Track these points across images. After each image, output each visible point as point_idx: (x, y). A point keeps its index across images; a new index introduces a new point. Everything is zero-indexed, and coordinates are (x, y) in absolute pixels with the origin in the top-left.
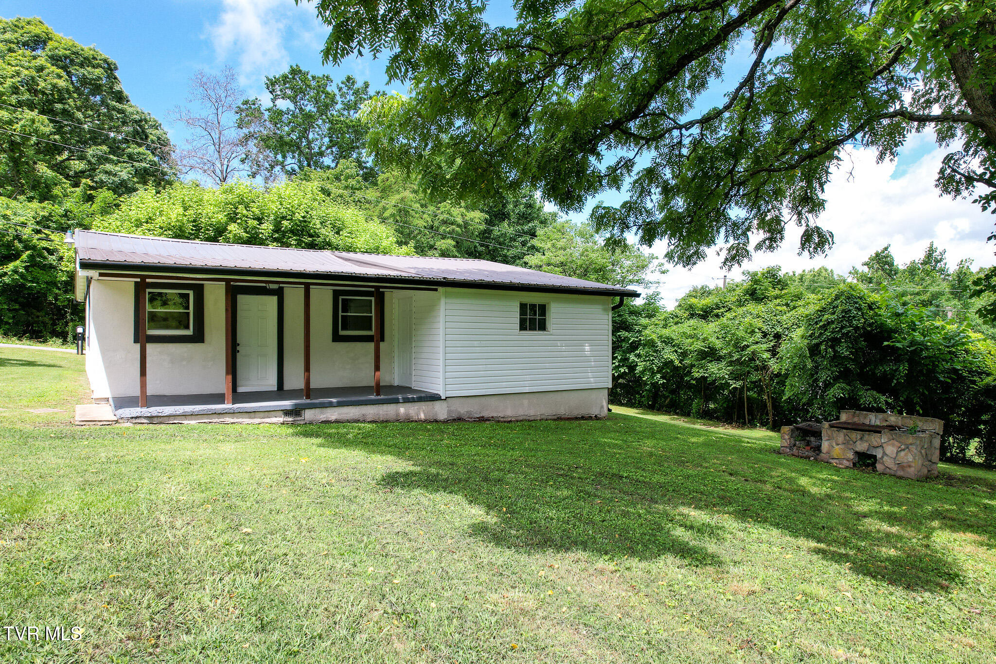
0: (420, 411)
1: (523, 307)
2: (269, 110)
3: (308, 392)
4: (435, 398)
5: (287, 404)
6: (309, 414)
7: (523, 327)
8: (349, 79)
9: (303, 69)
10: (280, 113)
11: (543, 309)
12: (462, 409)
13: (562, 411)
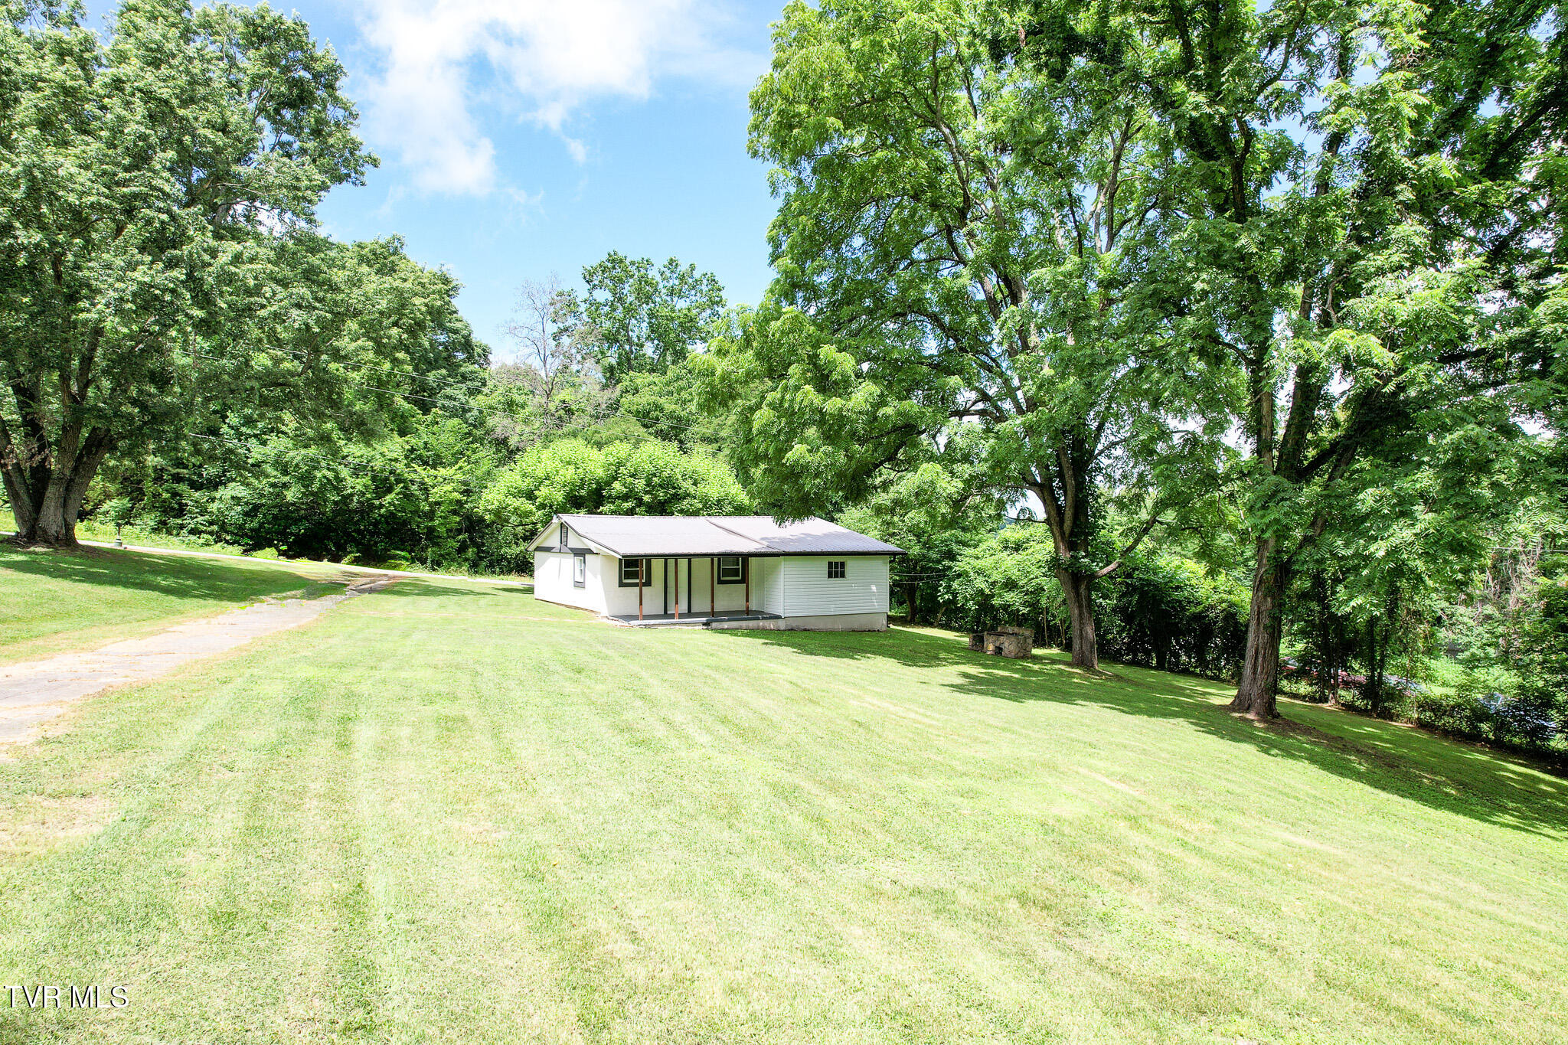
0: (771, 625)
1: (830, 564)
2: (585, 301)
3: (713, 613)
4: (778, 617)
5: (704, 620)
6: (714, 625)
7: (830, 576)
8: (671, 262)
9: (621, 254)
10: (598, 306)
11: (843, 565)
12: (794, 624)
13: (855, 626)
